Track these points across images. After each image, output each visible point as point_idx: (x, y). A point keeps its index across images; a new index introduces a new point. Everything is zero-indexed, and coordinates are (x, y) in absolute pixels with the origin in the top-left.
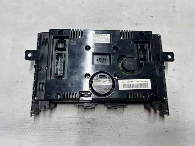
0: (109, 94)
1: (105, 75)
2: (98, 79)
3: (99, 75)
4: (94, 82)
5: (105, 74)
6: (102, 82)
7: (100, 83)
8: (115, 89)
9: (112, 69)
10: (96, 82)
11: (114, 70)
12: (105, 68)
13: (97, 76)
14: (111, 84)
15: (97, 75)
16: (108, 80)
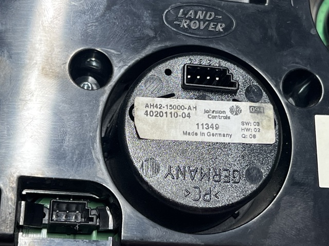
0: (231, 220)
1: (223, 73)
2: (171, 96)
3: (178, 64)
4: (139, 112)
5: (225, 64)
6: (205, 119)
7: (189, 125)
8: (294, 183)
9: (273, 32)
10: (160, 114)
11: (284, 43)
12: (220, 28)
13: (168, 72)
14: (269, 136)
15: (163, 67)
16: (245, 105)
